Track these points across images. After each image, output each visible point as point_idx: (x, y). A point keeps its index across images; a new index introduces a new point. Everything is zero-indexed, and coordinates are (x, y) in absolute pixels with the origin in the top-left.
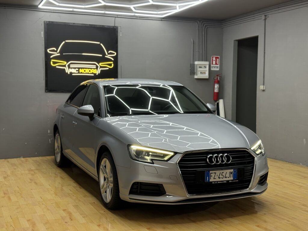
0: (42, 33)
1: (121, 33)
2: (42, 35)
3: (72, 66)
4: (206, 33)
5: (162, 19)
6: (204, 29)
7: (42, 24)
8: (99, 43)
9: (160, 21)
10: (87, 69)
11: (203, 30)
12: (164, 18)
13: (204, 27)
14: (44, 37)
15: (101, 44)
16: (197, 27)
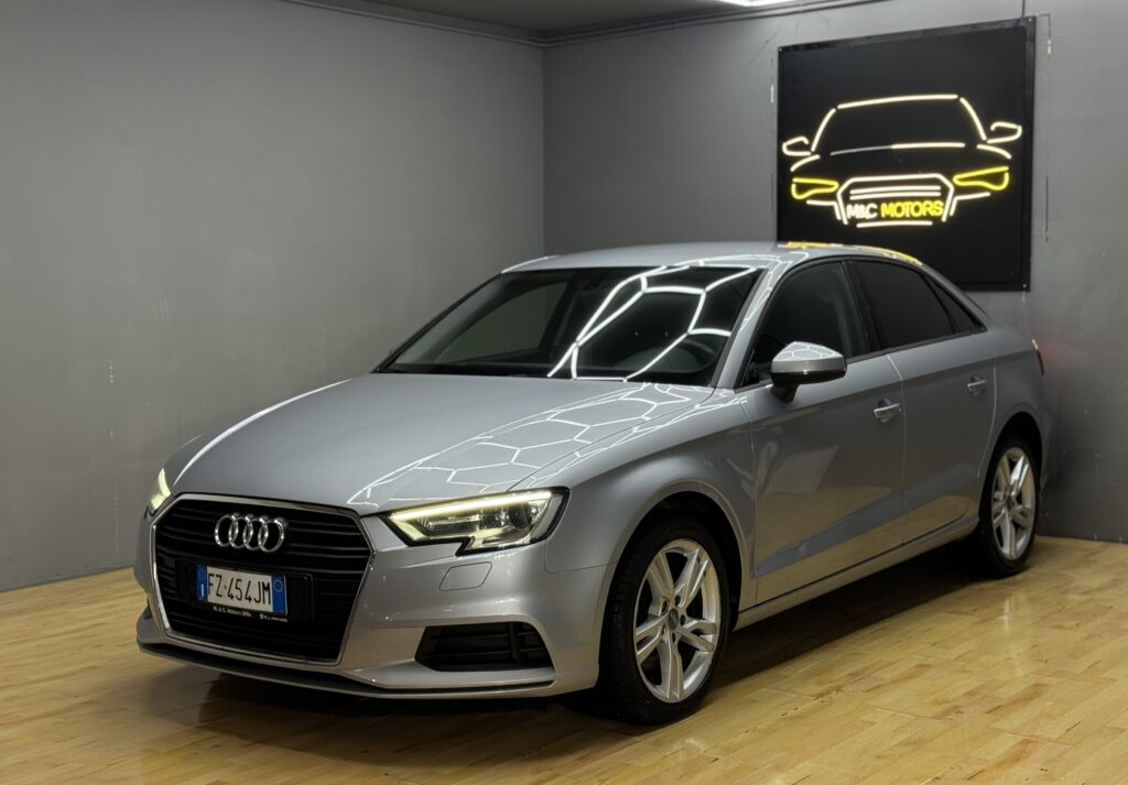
0: (772, 89)
1: (1049, 42)
2: (772, 96)
3: (856, 194)
7: (772, 60)
8: (954, 97)
10: (908, 204)
14: (776, 103)
15: (963, 101)
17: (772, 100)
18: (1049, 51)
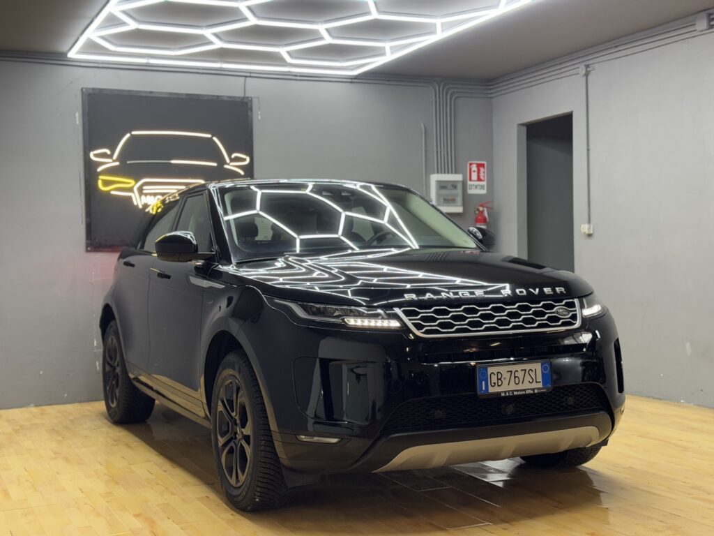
0: (77, 115)
1: (259, 113)
2: (77, 119)
3: (147, 189)
4: (455, 111)
5: (352, 79)
6: (448, 101)
7: (76, 95)
8: (209, 136)
9: (349, 84)
11: (446, 103)
12: (356, 77)
13: (448, 98)
14: (81, 125)
15: (215, 139)
16: (434, 97)
17: (78, 122)
18: (259, 117)
